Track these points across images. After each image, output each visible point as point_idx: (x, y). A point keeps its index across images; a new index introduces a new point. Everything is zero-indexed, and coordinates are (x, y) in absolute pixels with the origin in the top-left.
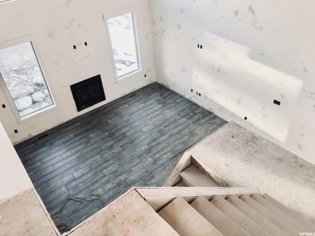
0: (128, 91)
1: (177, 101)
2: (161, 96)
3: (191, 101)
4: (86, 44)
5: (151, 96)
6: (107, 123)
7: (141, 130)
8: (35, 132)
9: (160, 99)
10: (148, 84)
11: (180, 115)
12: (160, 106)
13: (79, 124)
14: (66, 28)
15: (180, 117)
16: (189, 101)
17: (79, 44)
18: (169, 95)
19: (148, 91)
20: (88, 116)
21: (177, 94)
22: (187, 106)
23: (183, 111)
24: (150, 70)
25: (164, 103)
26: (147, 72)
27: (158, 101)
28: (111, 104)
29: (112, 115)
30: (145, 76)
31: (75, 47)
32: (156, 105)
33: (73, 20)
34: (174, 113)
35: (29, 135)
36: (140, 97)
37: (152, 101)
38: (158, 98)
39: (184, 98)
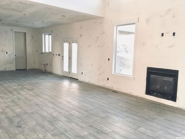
4: (174, 34)
14: (161, 16)
17: (168, 33)
31: (163, 35)
33: (170, 10)
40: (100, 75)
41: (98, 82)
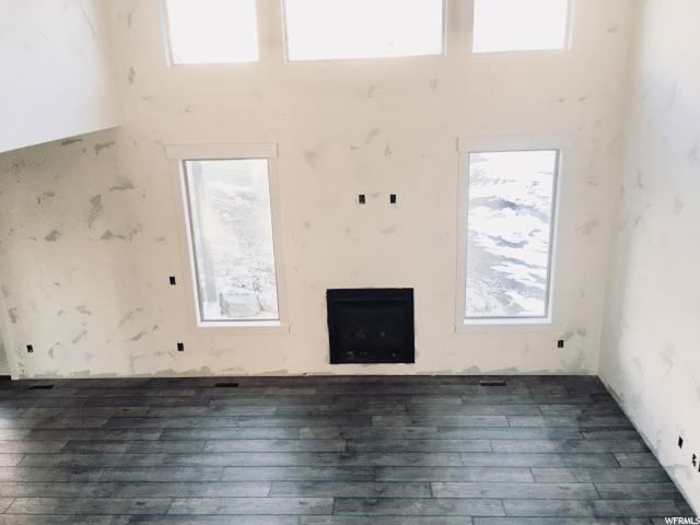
0: (489, 366)
1: (621, 457)
2: (579, 419)
3: (670, 480)
4: (393, 199)
5: (546, 407)
6: (368, 420)
7: (429, 486)
8: (220, 368)
9: (567, 427)
10: (565, 371)
11: (593, 505)
12: (550, 446)
13: (312, 391)
14: (353, 148)
15: (586, 512)
16: (664, 478)
17: (376, 195)
18: (608, 428)
19: (551, 392)
20: (349, 383)
21: (638, 437)
22: (644, 488)
23: (615, 497)
24: (582, 333)
25: (572, 442)
26: (569, 335)
27: (556, 428)
28: (424, 380)
29: (400, 407)
30: (561, 344)
31: (362, 199)
32: (541, 439)
33: (375, 132)
34: (574, 487)
35: (204, 368)
36: (515, 397)
37: (540, 421)
38: (563, 421)
39: (655, 460)
40: (136, 339)
41: (132, 366)
